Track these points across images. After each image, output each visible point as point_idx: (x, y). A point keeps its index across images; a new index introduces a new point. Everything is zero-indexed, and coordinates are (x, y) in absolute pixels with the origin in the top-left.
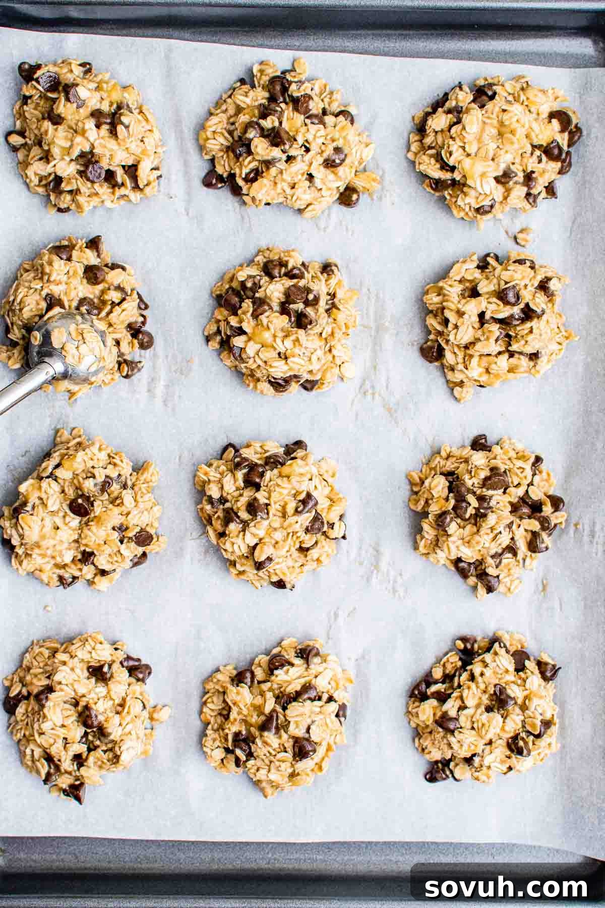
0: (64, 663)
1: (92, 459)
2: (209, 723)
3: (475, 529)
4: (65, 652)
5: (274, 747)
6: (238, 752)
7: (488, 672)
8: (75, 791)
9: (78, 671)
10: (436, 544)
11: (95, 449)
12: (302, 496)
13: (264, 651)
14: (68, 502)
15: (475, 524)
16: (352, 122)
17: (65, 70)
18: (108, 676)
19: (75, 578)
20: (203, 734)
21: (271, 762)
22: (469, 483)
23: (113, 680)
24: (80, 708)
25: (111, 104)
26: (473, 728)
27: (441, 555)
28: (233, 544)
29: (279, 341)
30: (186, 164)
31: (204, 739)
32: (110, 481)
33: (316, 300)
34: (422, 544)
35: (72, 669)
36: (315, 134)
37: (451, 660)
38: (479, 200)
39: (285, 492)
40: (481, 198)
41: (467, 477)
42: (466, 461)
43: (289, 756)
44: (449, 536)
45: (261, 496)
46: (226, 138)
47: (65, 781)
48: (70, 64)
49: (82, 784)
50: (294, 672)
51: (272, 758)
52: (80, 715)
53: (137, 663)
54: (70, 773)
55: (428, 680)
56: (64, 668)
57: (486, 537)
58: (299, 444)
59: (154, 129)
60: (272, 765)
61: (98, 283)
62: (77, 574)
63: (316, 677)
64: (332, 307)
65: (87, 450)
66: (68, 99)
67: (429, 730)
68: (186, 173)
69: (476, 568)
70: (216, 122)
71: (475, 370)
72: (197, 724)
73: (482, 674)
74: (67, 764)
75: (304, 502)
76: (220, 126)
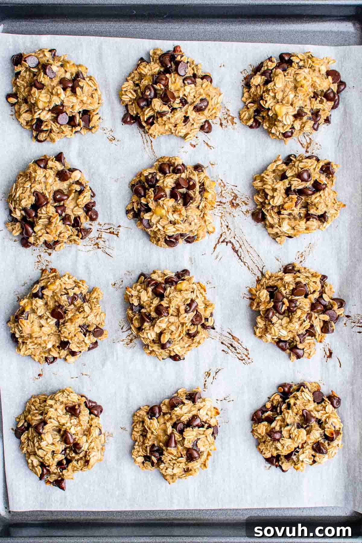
0: (51, 406)
1: (65, 284)
2: (136, 441)
3: (288, 320)
4: (51, 399)
5: (175, 454)
6: (153, 458)
7: (298, 402)
8: (59, 483)
9: (59, 411)
10: (266, 330)
11: (66, 278)
12: (189, 302)
13: (167, 397)
14: (50, 311)
15: (289, 317)
16: (211, 82)
17: (41, 55)
18: (78, 412)
19: (55, 358)
20: (133, 448)
21: (174, 464)
22: (284, 292)
23: (81, 414)
24: (62, 433)
25: (72, 74)
26: (290, 437)
27: (269, 337)
28: (147, 333)
29: (170, 214)
30: (112, 110)
31: (133, 451)
32: (76, 297)
33: (194, 185)
34: (257, 331)
35: (56, 410)
36: (190, 90)
37: (276, 398)
38: (284, 129)
39: (179, 300)
40: (285, 127)
41: (282, 289)
42: (282, 279)
43: (184, 459)
44: (273, 324)
45: (165, 303)
46: (132, 94)
47: (53, 478)
48: (44, 51)
49: (63, 480)
50: (185, 409)
51: (174, 461)
52: (62, 436)
53: (94, 404)
54: (55, 474)
55: (263, 410)
56: (51, 409)
57: (296, 324)
58: (185, 272)
59: (98, 89)
60: (175, 465)
61: (66, 180)
62: (56, 355)
63: (199, 410)
64: (203, 190)
65: (62, 279)
66: (45, 73)
67: (263, 440)
68: (113, 115)
69: (289, 344)
70: (127, 85)
71: (286, 227)
72: (130, 442)
73: (295, 404)
74: (53, 468)
75: (190, 305)
76: (129, 87)
